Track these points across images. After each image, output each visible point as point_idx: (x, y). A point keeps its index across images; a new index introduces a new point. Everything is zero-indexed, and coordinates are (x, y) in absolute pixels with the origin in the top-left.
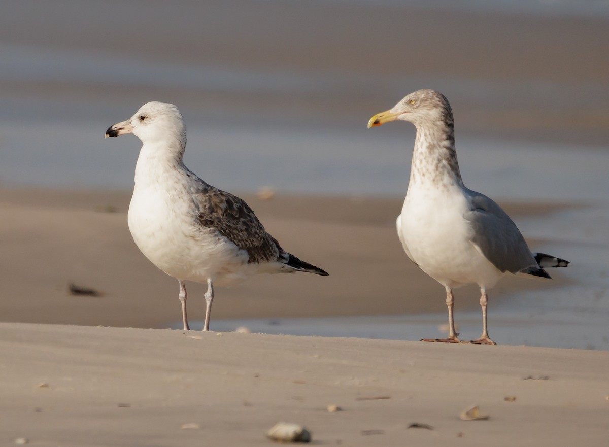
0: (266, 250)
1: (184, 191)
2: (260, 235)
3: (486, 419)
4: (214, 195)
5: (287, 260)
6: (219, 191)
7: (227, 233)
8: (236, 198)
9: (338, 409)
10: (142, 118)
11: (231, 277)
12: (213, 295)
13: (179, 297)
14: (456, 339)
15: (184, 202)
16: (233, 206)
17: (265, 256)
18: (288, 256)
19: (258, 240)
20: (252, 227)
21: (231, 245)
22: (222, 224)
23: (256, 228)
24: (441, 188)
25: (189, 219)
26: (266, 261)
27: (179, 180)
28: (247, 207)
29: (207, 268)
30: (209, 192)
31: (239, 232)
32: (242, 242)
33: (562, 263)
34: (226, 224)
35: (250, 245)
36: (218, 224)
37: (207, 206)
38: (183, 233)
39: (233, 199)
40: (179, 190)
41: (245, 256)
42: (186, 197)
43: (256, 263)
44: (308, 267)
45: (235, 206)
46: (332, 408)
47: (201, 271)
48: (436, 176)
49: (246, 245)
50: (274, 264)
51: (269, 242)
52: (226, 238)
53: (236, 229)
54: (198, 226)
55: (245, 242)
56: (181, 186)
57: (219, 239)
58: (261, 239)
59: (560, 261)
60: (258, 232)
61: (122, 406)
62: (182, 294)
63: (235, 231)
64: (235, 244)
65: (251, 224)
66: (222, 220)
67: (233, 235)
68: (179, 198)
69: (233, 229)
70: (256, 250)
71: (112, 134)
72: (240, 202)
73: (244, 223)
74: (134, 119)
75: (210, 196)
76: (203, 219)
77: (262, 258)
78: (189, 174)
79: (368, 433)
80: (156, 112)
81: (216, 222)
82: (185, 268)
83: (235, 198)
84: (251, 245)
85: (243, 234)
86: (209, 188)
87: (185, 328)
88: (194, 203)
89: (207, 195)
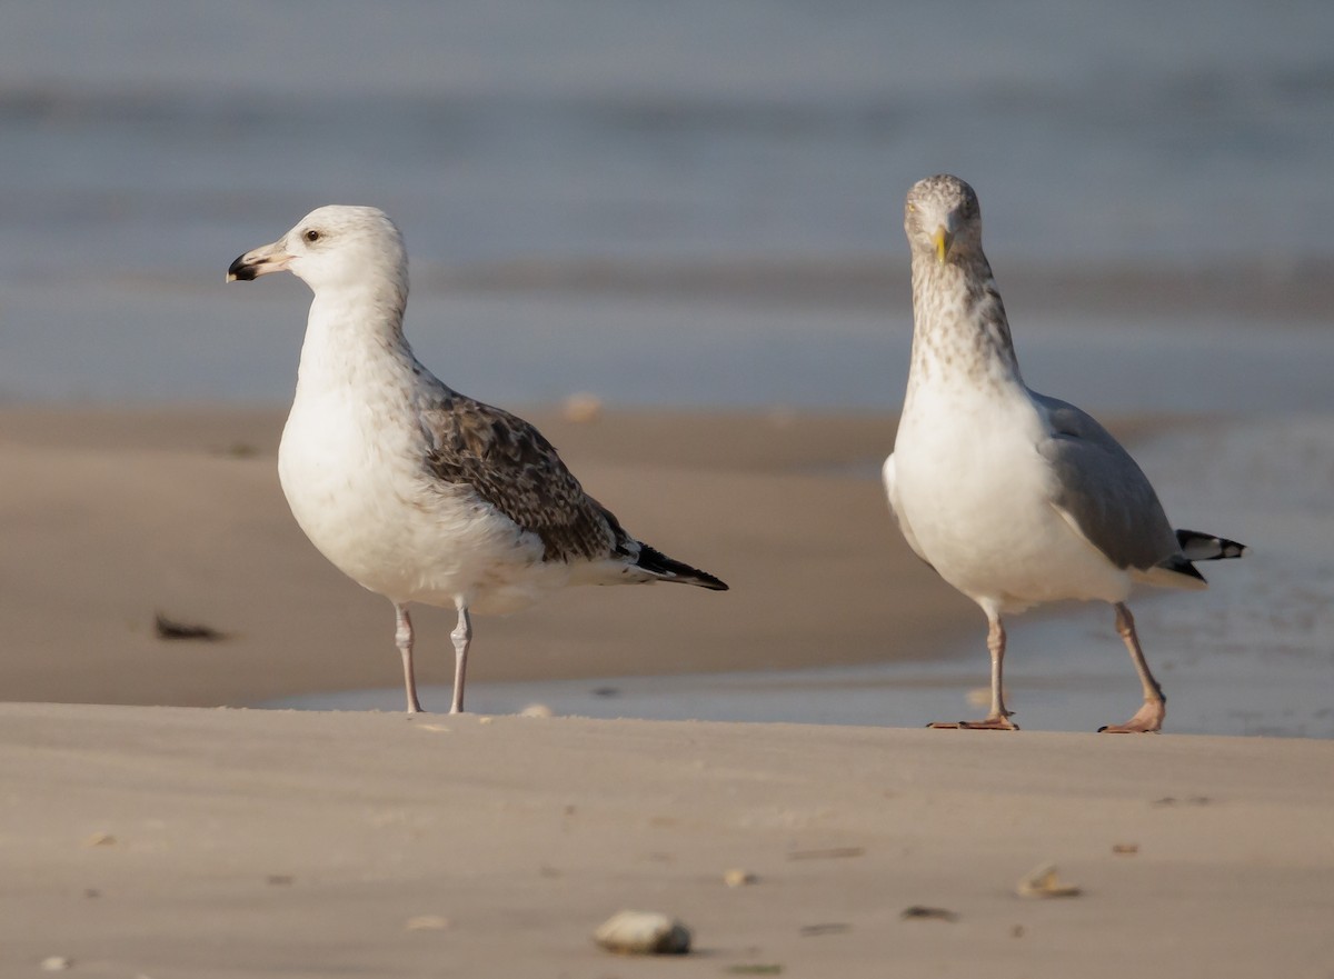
0: (585, 536)
1: (402, 402)
2: (570, 501)
3: (1073, 893)
4: (468, 412)
5: (634, 556)
6: (478, 404)
7: (492, 495)
8: (516, 419)
9: (750, 879)
10: (312, 236)
11: (507, 596)
12: (469, 635)
13: (394, 639)
14: (1005, 721)
15: (401, 427)
16: (508, 438)
17: (582, 546)
18: (639, 548)
19: (565, 512)
20: (551, 483)
21: (503, 522)
22: (482, 475)
23: (560, 484)
24: (986, 387)
25: (410, 465)
26: (584, 558)
27: (396, 378)
28: (541, 440)
29: (453, 573)
30: (456, 407)
31: (520, 493)
32: (528, 515)
33: (1230, 549)
34: (491, 476)
35: (545, 521)
36: (472, 475)
37: (451, 435)
38: (397, 494)
39: (509, 421)
40: (392, 400)
41: (535, 544)
42: (406, 417)
43: (562, 562)
44: (683, 571)
45: (513, 437)
46: (734, 878)
47: (437, 580)
48: (976, 362)
49: (536, 522)
50: (604, 565)
51: (591, 517)
52: (492, 506)
53: (514, 486)
54: (430, 480)
55: (535, 515)
56: (399, 393)
57: (476, 509)
58: (572, 511)
59: (1226, 544)
60: (565, 494)
61: (277, 880)
62: (402, 634)
63: (510, 491)
64: (512, 518)
65: (549, 476)
66: (483, 466)
67: (507, 500)
68: (391, 419)
69: (508, 486)
70: (561, 534)
71: (243, 272)
72: (525, 428)
73: (533, 474)
74: (293, 239)
75: (457, 416)
76: (438, 463)
77: (575, 552)
78: (417, 368)
79: (814, 930)
80: (343, 225)
81: (468, 469)
82: (403, 572)
83: (513, 420)
84: (548, 523)
85: (528, 498)
86: (457, 399)
87: (411, 709)
88: (422, 429)
89: (452, 413)
